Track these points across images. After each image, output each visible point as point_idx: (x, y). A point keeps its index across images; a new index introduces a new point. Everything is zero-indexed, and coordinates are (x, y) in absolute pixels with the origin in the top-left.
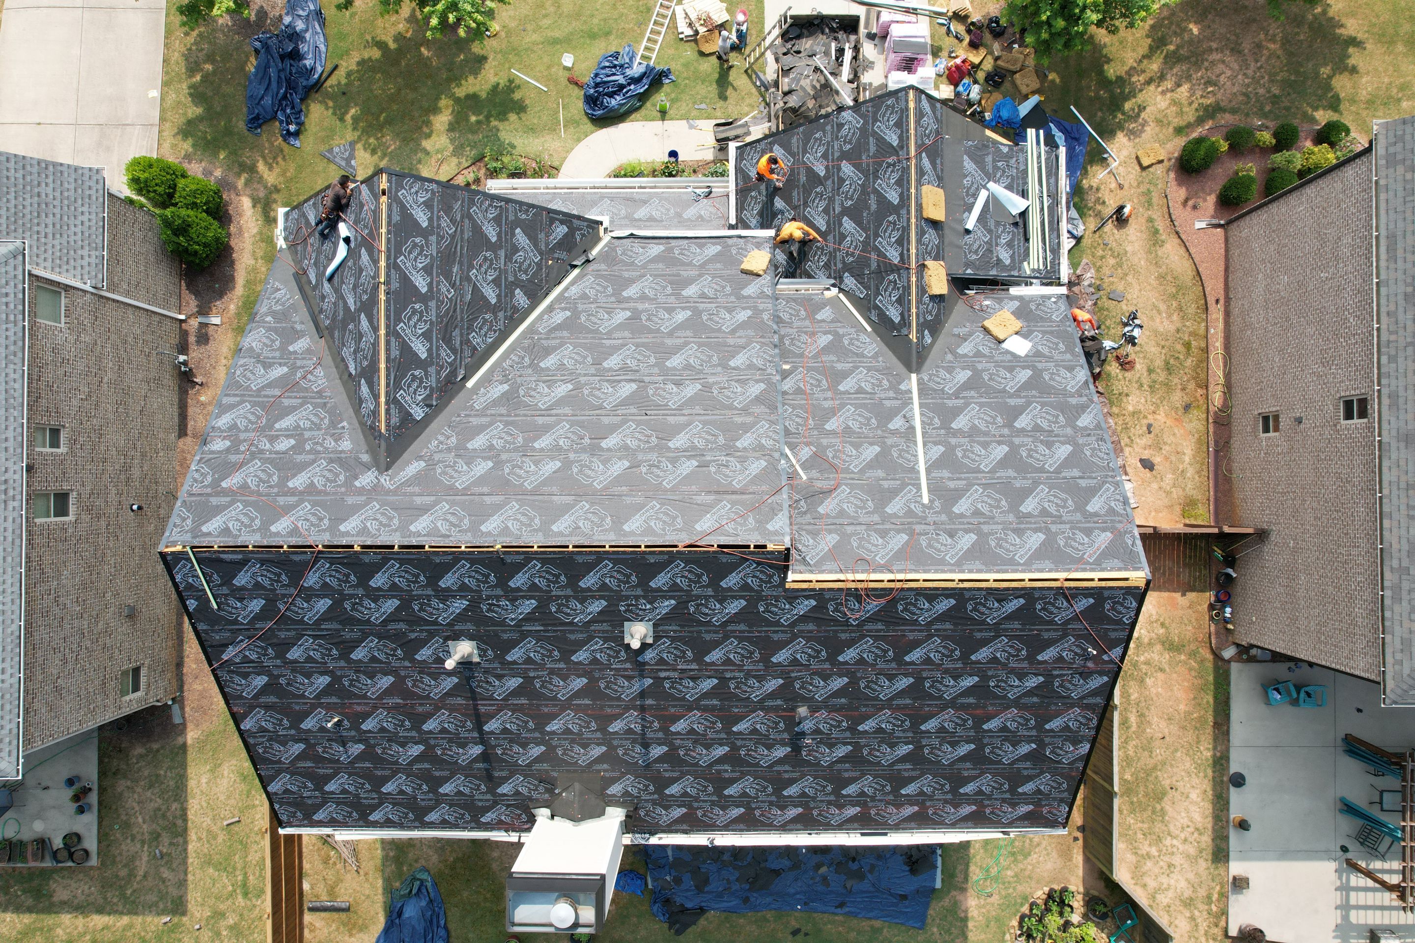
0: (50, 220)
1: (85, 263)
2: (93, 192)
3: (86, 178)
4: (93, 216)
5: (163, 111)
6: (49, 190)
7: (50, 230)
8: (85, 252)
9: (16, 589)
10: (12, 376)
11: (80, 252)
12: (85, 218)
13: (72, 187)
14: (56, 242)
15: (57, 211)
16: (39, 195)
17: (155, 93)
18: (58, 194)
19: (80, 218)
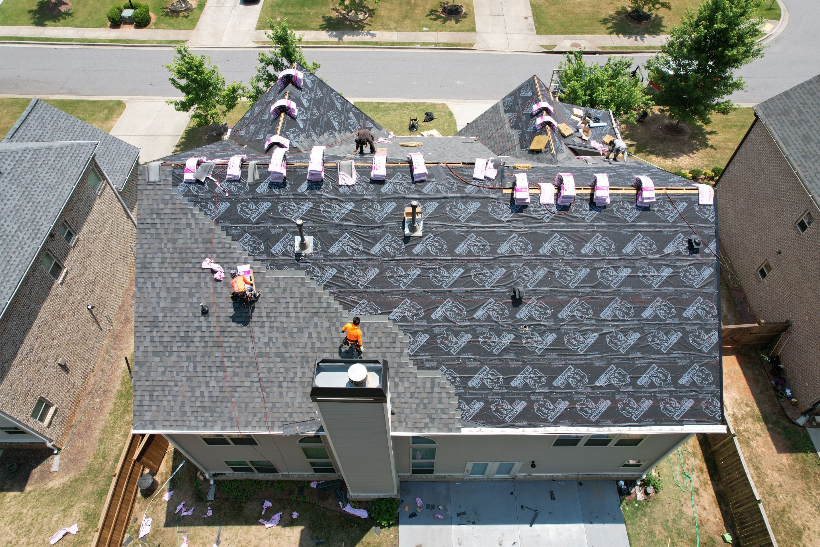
0: (108, 158)
1: (117, 178)
2: (132, 155)
3: (131, 149)
4: (128, 163)
6: (113, 148)
7: (106, 161)
8: (118, 174)
9: (16, 283)
10: (67, 187)
11: (116, 173)
12: (124, 162)
13: (124, 150)
14: (107, 167)
15: (113, 156)
16: (108, 148)
18: (116, 150)
19: (122, 162)
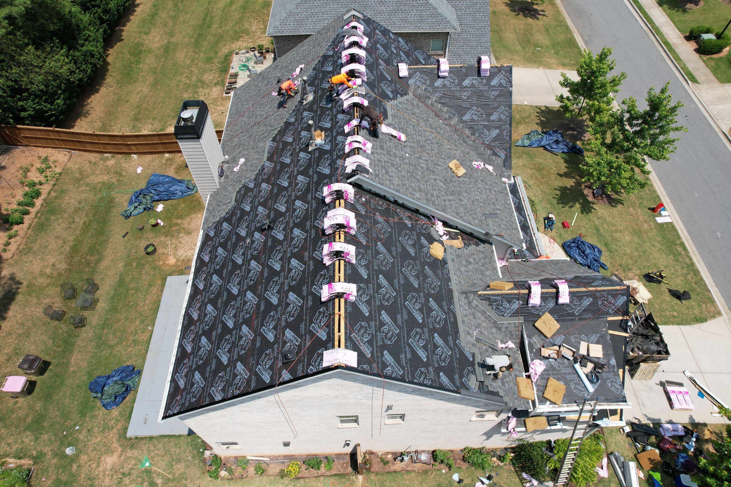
5: (520, 105)
17: (526, 103)
